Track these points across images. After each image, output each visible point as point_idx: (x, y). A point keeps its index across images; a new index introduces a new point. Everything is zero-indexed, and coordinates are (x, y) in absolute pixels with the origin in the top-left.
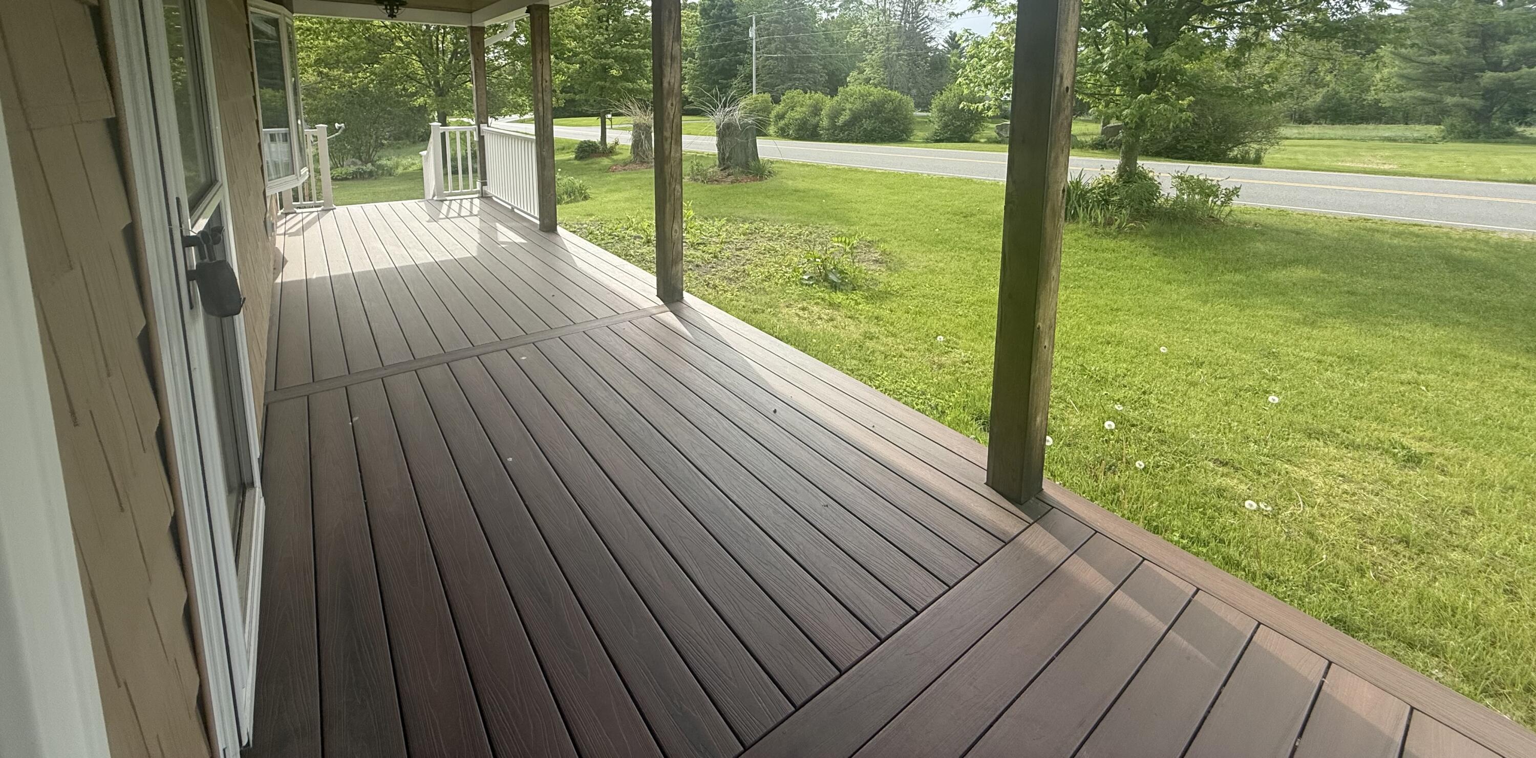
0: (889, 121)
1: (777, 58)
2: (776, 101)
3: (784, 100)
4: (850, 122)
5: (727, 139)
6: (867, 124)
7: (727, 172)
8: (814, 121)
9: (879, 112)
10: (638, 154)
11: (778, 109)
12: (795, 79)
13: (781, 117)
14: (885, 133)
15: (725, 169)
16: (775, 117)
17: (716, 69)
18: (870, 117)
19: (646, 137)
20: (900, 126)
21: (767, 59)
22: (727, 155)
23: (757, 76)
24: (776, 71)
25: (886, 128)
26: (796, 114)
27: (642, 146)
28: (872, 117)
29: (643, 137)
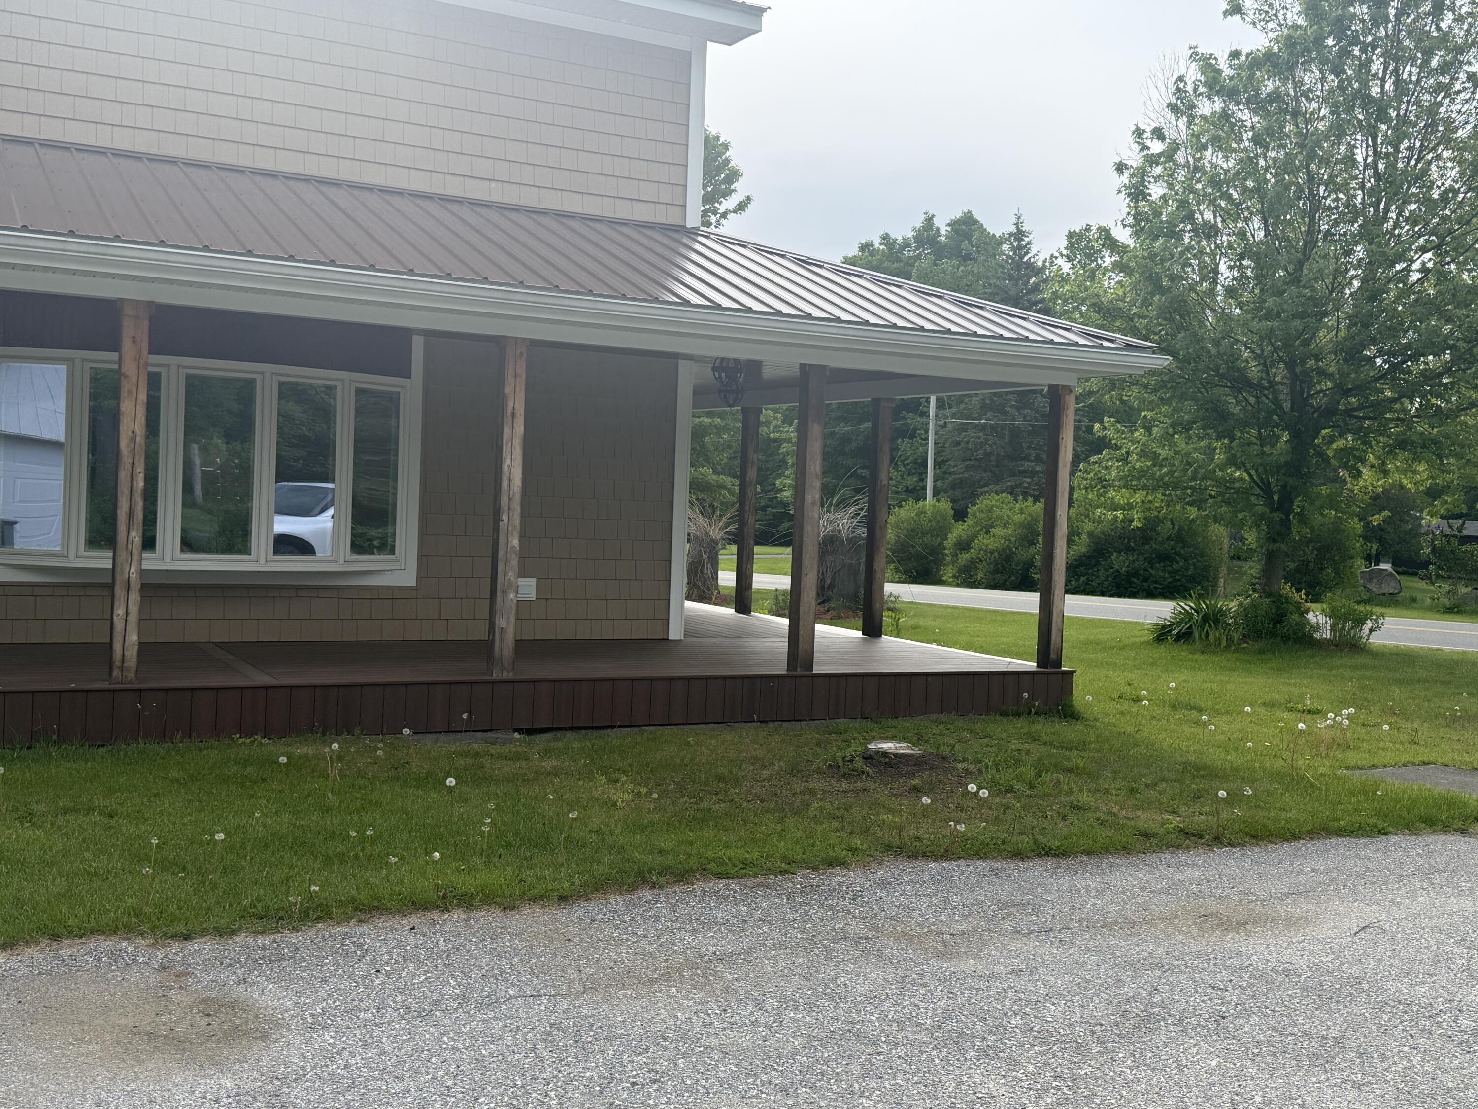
0: (1165, 558)
1: (983, 428)
2: (960, 515)
3: (974, 514)
4: (1088, 558)
5: (830, 558)
6: (1119, 562)
7: (827, 605)
8: (1024, 554)
9: (1146, 540)
10: (695, 584)
11: (959, 531)
12: (1021, 472)
13: (963, 546)
14: (1156, 582)
15: (823, 602)
16: (955, 544)
17: (854, 445)
18: (1128, 549)
19: (709, 558)
20: (1187, 569)
21: (963, 428)
22: (828, 581)
23: (937, 464)
24: (980, 454)
25: (1159, 572)
26: (992, 542)
27: (702, 572)
28: (1133, 549)
29: (705, 557)
